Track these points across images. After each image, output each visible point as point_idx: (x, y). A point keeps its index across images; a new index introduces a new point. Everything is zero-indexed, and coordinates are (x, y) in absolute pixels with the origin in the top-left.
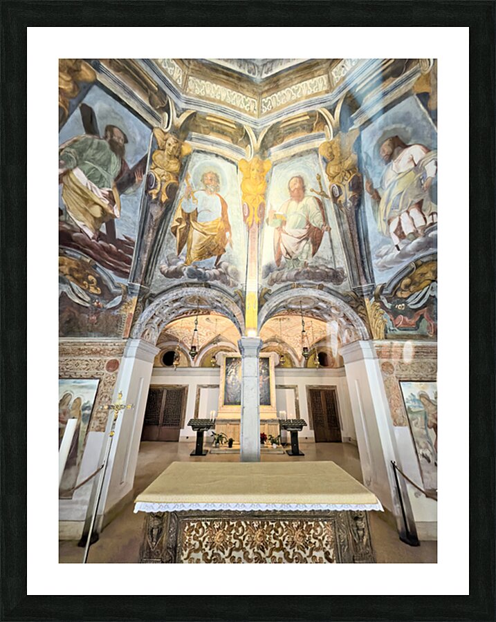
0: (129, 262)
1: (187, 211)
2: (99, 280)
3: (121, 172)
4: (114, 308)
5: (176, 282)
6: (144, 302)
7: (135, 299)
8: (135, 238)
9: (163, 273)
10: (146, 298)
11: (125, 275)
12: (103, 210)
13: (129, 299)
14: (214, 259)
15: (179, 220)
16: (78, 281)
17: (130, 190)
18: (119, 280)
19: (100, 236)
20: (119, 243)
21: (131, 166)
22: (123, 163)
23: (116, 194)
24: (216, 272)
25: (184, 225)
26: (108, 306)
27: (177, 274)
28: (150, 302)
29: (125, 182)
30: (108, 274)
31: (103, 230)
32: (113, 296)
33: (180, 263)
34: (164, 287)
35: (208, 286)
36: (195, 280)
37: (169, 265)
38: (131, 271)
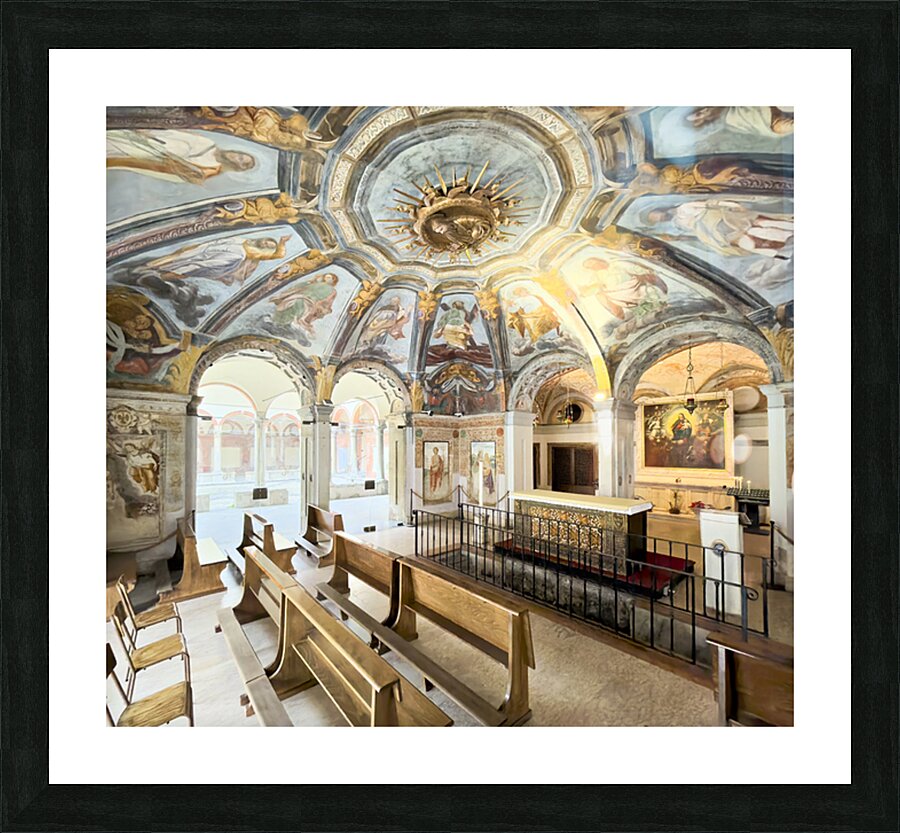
0: (490, 357)
1: (514, 311)
2: (477, 372)
3: (467, 315)
4: (491, 390)
5: (531, 356)
6: (510, 379)
7: (502, 381)
8: (487, 342)
9: (516, 355)
10: (510, 378)
11: (491, 366)
12: (465, 335)
13: (498, 381)
14: (555, 330)
15: (512, 319)
16: (466, 376)
17: (474, 320)
18: (488, 370)
19: (468, 348)
20: (479, 348)
21: (470, 311)
22: (465, 311)
23: (468, 325)
24: (562, 339)
25: (517, 319)
26: (488, 389)
27: (529, 350)
28: (516, 379)
29: (470, 318)
30: (479, 368)
31: (468, 344)
32: (488, 382)
33: (528, 342)
34: (522, 364)
35: (562, 351)
36: (547, 350)
37: (519, 347)
38: (493, 362)
